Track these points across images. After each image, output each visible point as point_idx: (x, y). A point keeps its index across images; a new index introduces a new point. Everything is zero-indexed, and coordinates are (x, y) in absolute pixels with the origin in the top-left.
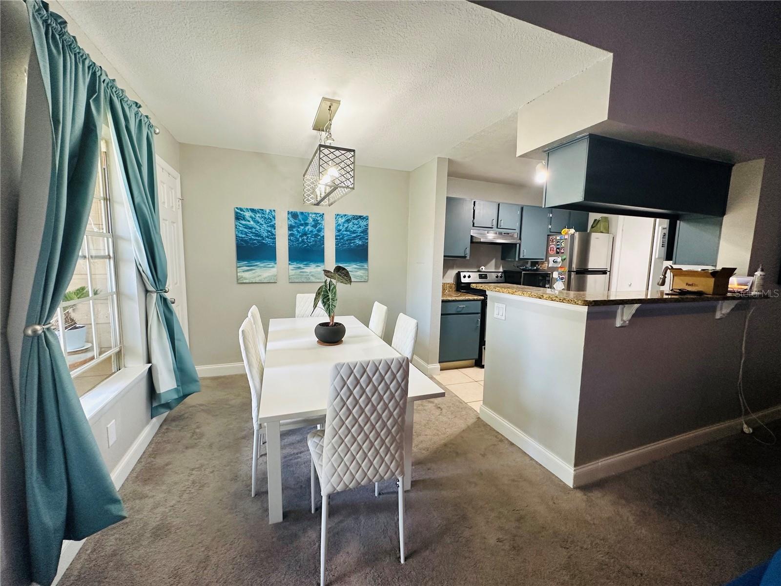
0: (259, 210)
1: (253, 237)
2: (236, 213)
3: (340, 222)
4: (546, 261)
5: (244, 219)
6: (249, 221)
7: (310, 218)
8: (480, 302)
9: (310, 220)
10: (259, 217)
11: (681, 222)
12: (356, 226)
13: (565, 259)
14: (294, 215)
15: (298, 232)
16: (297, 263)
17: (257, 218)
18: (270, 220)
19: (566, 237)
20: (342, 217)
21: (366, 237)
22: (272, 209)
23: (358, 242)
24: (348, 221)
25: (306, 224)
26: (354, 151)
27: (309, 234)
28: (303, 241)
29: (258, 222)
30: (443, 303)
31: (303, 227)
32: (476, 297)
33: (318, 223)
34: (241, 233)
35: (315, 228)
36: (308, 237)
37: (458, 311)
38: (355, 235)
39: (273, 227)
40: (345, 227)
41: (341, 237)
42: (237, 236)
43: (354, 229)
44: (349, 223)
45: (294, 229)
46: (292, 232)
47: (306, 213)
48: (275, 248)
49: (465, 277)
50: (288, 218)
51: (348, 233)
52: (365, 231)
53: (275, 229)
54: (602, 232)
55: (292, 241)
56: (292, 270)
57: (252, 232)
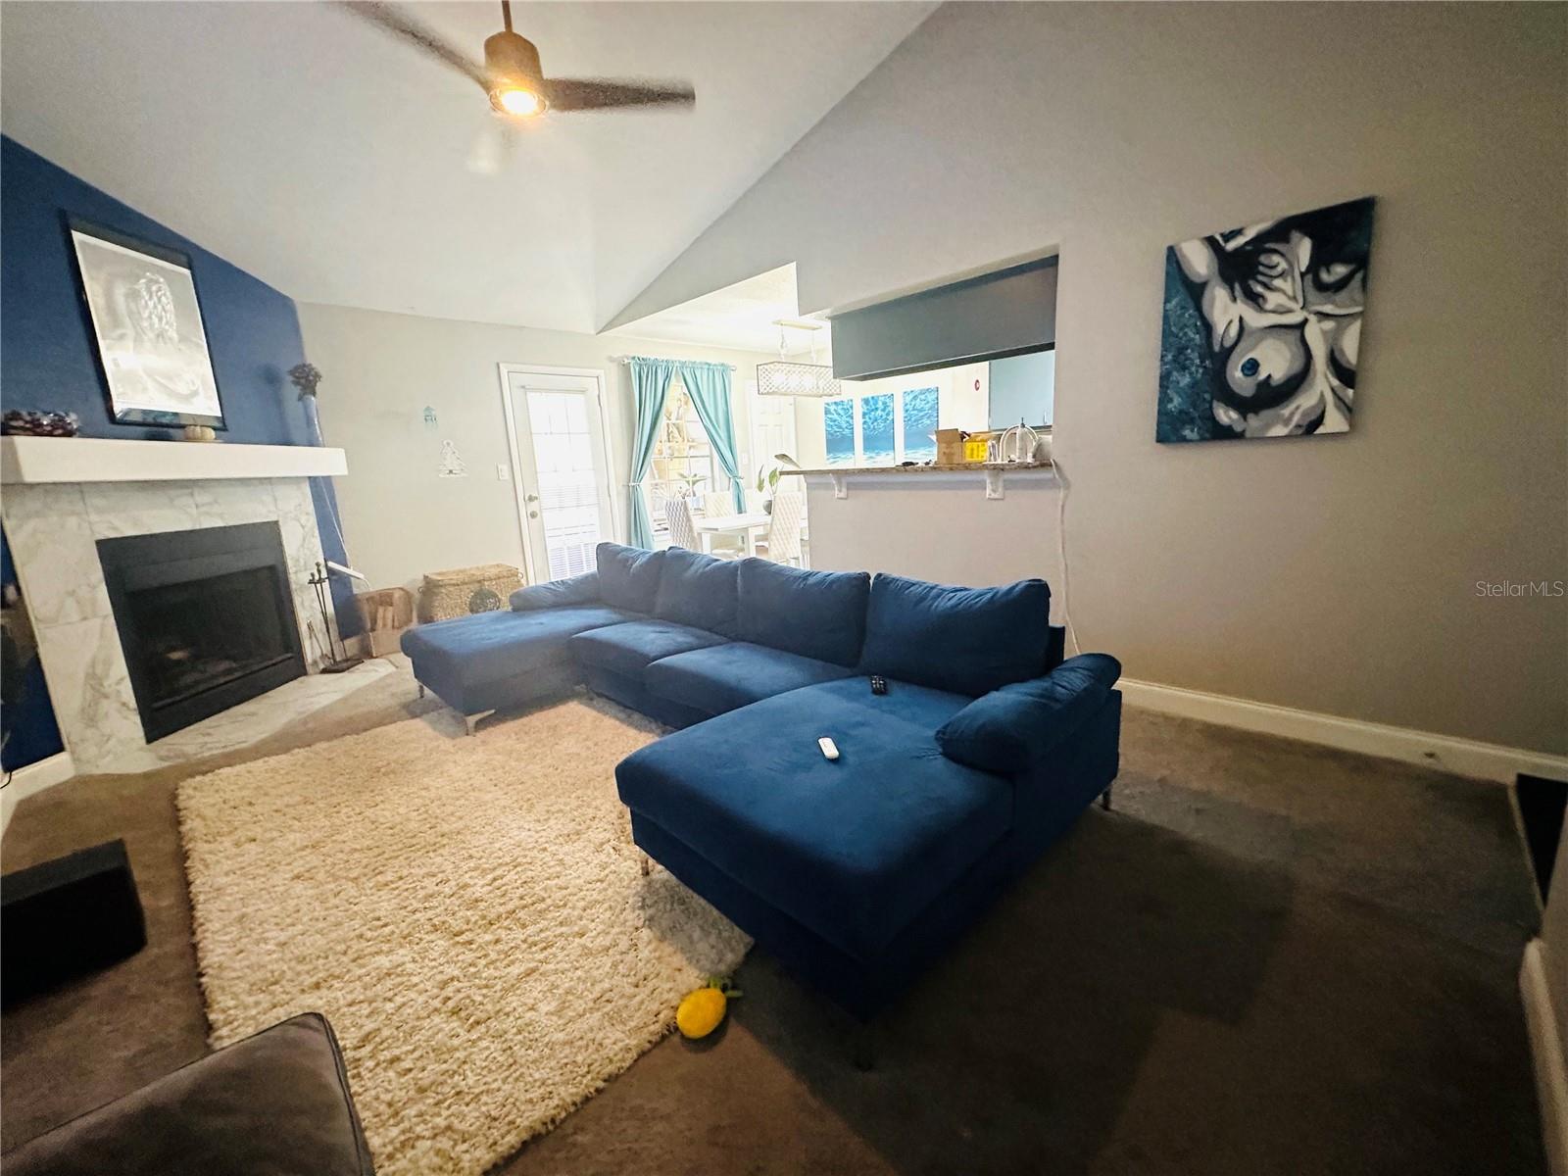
0: (841, 402)
1: (837, 430)
2: (825, 409)
3: (907, 401)
5: (831, 413)
6: (834, 415)
7: (880, 402)
9: (880, 405)
12: (924, 402)
14: (866, 401)
15: (871, 418)
17: (839, 411)
18: (847, 411)
20: (908, 394)
21: (936, 414)
23: (927, 421)
24: (914, 398)
25: (877, 409)
27: (881, 419)
28: (874, 428)
29: (841, 415)
31: (874, 413)
33: (886, 406)
34: (829, 427)
35: (884, 412)
36: (880, 422)
38: (923, 414)
39: (851, 416)
40: (911, 406)
41: (909, 418)
42: (826, 431)
43: (922, 406)
45: (868, 416)
46: (865, 420)
51: (916, 412)
52: (936, 401)
53: (852, 419)
55: (867, 429)
57: (836, 425)
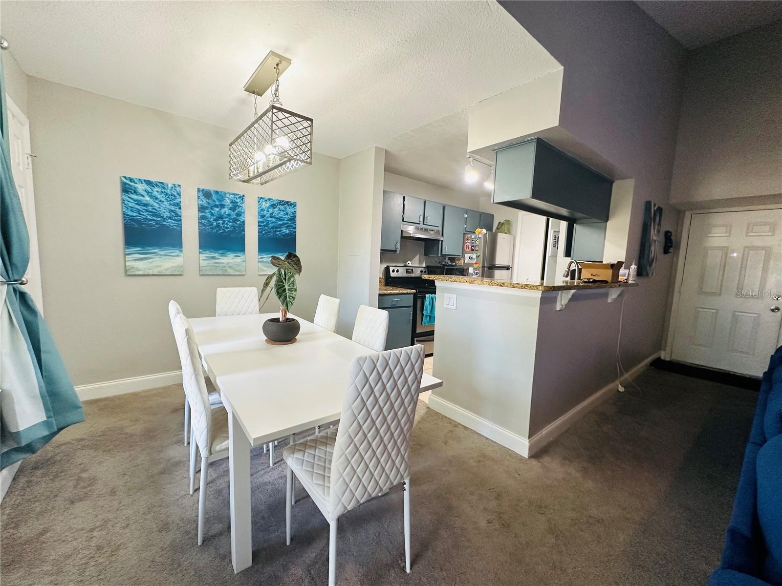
0: (157, 183)
1: (149, 217)
2: (124, 184)
3: (263, 207)
4: (462, 258)
5: (135, 192)
6: (143, 196)
7: (227, 199)
8: (412, 295)
9: (227, 202)
10: (157, 191)
11: (577, 226)
12: (282, 213)
13: (479, 256)
14: (207, 194)
15: (212, 214)
16: (211, 252)
17: (155, 193)
18: (173, 197)
19: (480, 236)
20: (266, 201)
21: (294, 226)
22: (177, 184)
23: (284, 231)
24: (273, 206)
26: (311, 120)
27: (226, 218)
28: (218, 225)
29: (157, 199)
30: (381, 297)
31: (218, 209)
32: (409, 291)
33: (237, 205)
34: (131, 210)
35: (234, 211)
36: (224, 221)
37: (393, 305)
38: (281, 223)
39: (178, 205)
40: (269, 213)
41: (265, 223)
42: (124, 214)
43: (280, 216)
44: (274, 208)
45: (207, 211)
46: (203, 214)
47: (221, 192)
48: (180, 233)
49: (393, 271)
50: (198, 197)
52: (293, 219)
53: (180, 208)
54: (506, 233)
55: (205, 225)
56: (204, 260)
57: (147, 211)
